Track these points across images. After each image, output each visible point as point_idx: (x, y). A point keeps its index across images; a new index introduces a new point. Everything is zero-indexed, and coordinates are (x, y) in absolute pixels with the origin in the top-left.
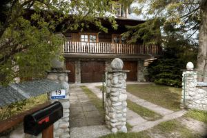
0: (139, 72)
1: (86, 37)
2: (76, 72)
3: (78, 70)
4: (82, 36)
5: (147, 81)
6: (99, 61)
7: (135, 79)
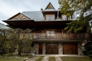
0: (79, 49)
1: (49, 32)
2: (43, 48)
3: (44, 48)
4: (47, 32)
5: (84, 55)
6: (55, 43)
7: (77, 53)
